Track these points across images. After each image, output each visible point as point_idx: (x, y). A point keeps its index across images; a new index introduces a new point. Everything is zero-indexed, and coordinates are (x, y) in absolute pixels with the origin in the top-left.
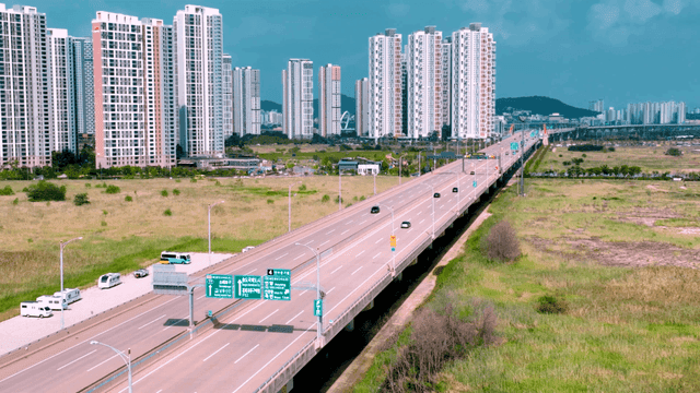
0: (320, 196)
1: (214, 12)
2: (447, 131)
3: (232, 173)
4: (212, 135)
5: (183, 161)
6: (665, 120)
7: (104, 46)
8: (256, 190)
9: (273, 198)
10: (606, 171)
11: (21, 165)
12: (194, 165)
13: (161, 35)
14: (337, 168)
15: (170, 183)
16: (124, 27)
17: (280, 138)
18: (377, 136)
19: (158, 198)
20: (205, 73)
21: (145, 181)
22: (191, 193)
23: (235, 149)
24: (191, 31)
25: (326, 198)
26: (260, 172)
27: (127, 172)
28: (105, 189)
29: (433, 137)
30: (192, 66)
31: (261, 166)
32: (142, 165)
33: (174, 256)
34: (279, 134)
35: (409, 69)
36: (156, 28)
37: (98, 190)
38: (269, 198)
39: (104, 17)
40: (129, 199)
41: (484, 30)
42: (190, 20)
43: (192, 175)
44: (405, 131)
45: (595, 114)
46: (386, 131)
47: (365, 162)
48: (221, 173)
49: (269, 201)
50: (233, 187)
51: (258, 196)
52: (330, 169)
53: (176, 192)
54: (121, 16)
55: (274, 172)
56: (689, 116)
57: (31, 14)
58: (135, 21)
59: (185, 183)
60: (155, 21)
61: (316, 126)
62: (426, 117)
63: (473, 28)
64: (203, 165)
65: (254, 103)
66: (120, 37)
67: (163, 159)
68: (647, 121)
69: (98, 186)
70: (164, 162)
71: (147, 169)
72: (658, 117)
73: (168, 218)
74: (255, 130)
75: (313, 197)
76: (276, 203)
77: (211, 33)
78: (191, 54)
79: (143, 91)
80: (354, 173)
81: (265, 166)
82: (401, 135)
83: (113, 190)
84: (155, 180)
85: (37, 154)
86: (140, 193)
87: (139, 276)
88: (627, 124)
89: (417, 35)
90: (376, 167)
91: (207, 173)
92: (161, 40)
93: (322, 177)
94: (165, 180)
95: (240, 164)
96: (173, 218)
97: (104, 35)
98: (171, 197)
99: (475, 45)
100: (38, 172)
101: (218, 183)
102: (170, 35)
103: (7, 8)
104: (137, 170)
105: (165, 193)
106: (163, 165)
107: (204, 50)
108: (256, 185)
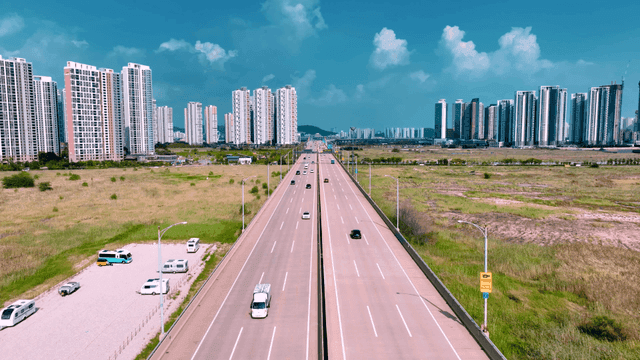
0: (227, 180)
1: (147, 68)
2: (275, 141)
3: (160, 164)
4: (147, 141)
5: (128, 157)
6: (366, 137)
7: (73, 83)
8: (180, 176)
9: (193, 181)
10: (384, 161)
11: (15, 161)
12: (136, 159)
13: (112, 78)
14: (227, 160)
15: (118, 172)
16: (87, 73)
17: (184, 144)
18: (238, 143)
19: (108, 183)
20: (142, 104)
21: (102, 170)
22: (134, 179)
23: (161, 150)
24: (132, 79)
25: (232, 182)
26: (178, 163)
27: (90, 164)
28: (68, 177)
29: (267, 144)
30: (133, 100)
31: (179, 160)
32: (100, 160)
33: (113, 256)
34: (184, 142)
35: (254, 108)
36: (109, 75)
37: (64, 178)
38: (191, 181)
39: (72, 65)
40: (85, 184)
41: (293, 89)
42: (132, 72)
43: (134, 166)
44: (252, 140)
45: (335, 134)
46: (242, 141)
47: (243, 157)
48: (153, 164)
49: (193, 184)
50: (163, 174)
51: (181, 180)
52: (222, 161)
53: (122, 179)
54: (84, 66)
55: (187, 162)
56: (376, 135)
57: (21, 62)
58: (94, 69)
59: (130, 171)
60: (108, 70)
61: (205, 138)
62: (264, 134)
63: (287, 87)
64: (142, 159)
65: (169, 126)
66: (84, 78)
67: (115, 156)
68: (359, 137)
69: (65, 175)
70: (115, 158)
71: (104, 163)
72: (363, 135)
73: (114, 200)
74: (170, 140)
75: (221, 181)
76: (197, 185)
77: (144, 80)
78: (132, 93)
79: (100, 113)
80: (237, 163)
81: (181, 159)
82: (250, 142)
83: (75, 178)
84: (108, 170)
85: (28, 153)
86: (95, 180)
87: (65, 293)
88: (350, 138)
89: (258, 90)
90: (250, 159)
91: (144, 164)
92: (112, 82)
93: (218, 166)
94: (115, 169)
95: (166, 159)
96: (118, 201)
97: (73, 77)
98: (118, 182)
99: (288, 96)
100: (27, 165)
101: (152, 171)
102: (118, 79)
103: (3, 57)
104: (97, 163)
105: (113, 180)
106: (115, 159)
107: (141, 90)
108: (179, 172)
